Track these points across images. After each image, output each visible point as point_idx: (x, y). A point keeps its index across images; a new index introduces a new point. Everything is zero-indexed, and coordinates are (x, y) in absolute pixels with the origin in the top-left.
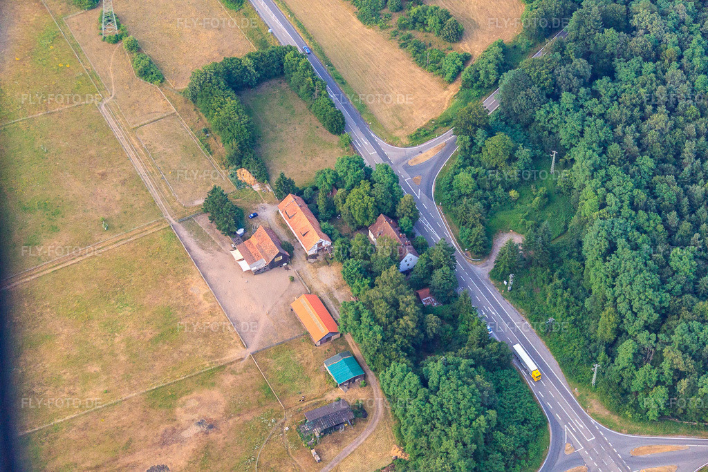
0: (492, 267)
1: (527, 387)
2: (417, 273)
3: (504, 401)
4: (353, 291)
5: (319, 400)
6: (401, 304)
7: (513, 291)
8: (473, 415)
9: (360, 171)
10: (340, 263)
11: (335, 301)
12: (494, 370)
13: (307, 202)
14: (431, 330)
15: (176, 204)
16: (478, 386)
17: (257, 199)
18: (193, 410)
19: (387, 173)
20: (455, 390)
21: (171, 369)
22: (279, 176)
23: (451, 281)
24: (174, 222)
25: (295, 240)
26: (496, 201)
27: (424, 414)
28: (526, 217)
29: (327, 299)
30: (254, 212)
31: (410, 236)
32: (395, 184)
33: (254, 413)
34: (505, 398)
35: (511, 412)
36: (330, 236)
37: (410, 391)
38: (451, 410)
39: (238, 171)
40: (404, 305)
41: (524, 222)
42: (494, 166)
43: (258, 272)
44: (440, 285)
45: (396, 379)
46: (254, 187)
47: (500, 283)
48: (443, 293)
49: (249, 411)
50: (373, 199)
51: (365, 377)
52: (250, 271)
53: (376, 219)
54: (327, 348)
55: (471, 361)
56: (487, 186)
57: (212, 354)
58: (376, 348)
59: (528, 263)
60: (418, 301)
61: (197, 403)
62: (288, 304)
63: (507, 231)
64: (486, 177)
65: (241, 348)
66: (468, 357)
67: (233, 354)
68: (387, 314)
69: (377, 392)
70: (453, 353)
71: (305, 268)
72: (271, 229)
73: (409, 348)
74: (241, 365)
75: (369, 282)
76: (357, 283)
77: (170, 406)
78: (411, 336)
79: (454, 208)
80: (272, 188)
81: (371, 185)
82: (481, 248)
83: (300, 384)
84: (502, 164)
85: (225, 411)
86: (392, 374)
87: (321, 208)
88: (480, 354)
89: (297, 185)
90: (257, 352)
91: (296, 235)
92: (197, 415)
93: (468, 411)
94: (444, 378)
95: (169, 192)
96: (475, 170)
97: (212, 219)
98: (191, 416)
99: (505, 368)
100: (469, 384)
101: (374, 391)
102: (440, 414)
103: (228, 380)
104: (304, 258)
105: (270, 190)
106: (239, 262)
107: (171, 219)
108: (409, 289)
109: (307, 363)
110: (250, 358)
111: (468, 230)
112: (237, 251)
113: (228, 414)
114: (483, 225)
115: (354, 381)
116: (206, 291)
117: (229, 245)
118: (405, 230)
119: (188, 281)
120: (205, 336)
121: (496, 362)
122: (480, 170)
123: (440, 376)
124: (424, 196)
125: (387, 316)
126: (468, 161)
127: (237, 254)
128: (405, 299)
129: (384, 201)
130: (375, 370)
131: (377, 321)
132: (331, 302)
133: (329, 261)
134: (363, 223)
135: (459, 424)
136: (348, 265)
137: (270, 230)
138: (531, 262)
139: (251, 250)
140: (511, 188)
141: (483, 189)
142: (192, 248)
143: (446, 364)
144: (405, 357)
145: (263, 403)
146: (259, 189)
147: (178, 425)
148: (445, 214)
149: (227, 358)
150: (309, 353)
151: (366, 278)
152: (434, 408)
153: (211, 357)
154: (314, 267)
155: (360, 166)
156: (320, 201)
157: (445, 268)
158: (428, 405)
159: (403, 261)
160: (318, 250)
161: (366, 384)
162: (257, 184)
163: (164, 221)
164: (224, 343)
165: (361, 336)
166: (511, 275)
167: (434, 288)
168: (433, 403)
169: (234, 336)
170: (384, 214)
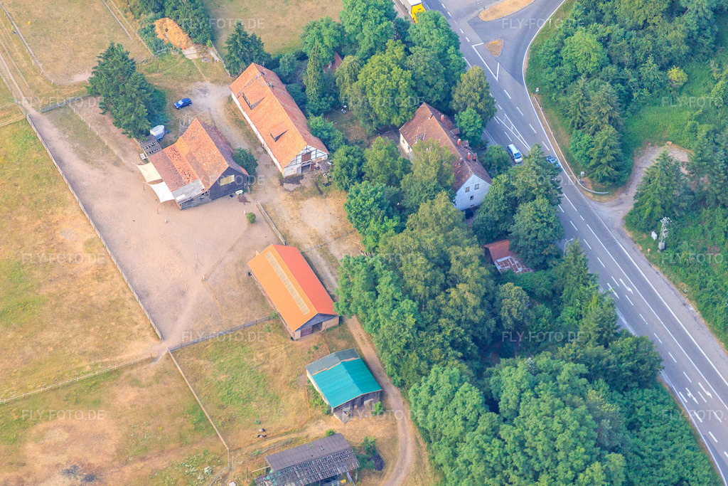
0: (630, 207)
1: (687, 422)
2: (487, 210)
3: (643, 445)
4: (365, 242)
5: (294, 436)
6: (453, 261)
7: (669, 250)
8: (580, 462)
9: (385, 24)
10: (344, 193)
11: (332, 260)
12: (626, 389)
13: (284, 80)
14: (509, 312)
15: (39, 79)
16: (590, 410)
17: (191, 73)
18: (57, 448)
19: (438, 27)
20: (547, 415)
21: (19, 374)
22: (233, 31)
23: (548, 224)
24: (33, 112)
25: (260, 150)
26: (642, 87)
27: (488, 458)
28: (698, 118)
29: (316, 256)
30: (184, 97)
31: (477, 145)
32: (452, 47)
33: (173, 457)
34: (644, 440)
35: (653, 466)
36: (327, 143)
37: (465, 419)
38: (539, 452)
39: (157, 23)
40: (459, 264)
41: (694, 126)
42: (641, 23)
43: (188, 204)
44: (529, 233)
45: (439, 397)
46: (186, 52)
47: (645, 236)
48: (534, 248)
49: (161, 453)
50: (408, 74)
51: (382, 395)
52: (172, 203)
53: (414, 113)
54: (312, 345)
55: (582, 368)
56: (626, 57)
57: (98, 350)
58: (404, 340)
59: (699, 201)
60: (487, 259)
61: (66, 435)
62: (242, 263)
63: (662, 142)
64: (624, 42)
65: (153, 340)
66: (576, 361)
67: (137, 349)
68: (426, 280)
69: (403, 425)
70: (549, 353)
71: (276, 200)
72: (215, 128)
73: (465, 344)
74: (151, 370)
75: (395, 224)
76: (373, 226)
77: (15, 440)
78: (471, 322)
79: (562, 99)
80: (220, 54)
81: (406, 50)
82: (610, 169)
83: (259, 407)
84: (656, 20)
85: (118, 451)
86: (432, 387)
87: (311, 91)
88: (599, 358)
89: (267, 49)
90: (182, 347)
91: (262, 140)
92: (65, 457)
93: (572, 454)
94: (528, 394)
95: (27, 58)
96: (604, 30)
97: (105, 108)
98: (53, 459)
99: (647, 387)
100: (574, 407)
101: (399, 424)
102: (518, 459)
103: (126, 396)
104: (276, 181)
105: (216, 58)
106: (154, 187)
107: (29, 107)
108: (468, 236)
109: (275, 371)
110: (168, 357)
111: (586, 136)
112: (150, 166)
113: (122, 457)
114: (617, 127)
115: (362, 403)
116: (89, 237)
117: (136, 155)
118: (468, 134)
119: (56, 218)
120: (85, 316)
121: (629, 373)
122: (616, 30)
123: (522, 392)
124: (507, 77)
125: (427, 283)
126: (592, 13)
127: (150, 172)
128: (462, 253)
129: (430, 79)
130: (402, 385)
131: (408, 292)
132: (323, 262)
133: (322, 188)
134: (390, 121)
135: (554, 478)
136: (358, 192)
137: (213, 130)
138: (704, 199)
139: (176, 164)
140: (671, 64)
141: (619, 64)
142: (66, 160)
143: (535, 371)
144: (457, 358)
145: (190, 439)
146: (196, 56)
147: (28, 475)
148: (545, 109)
149: (125, 356)
150: (279, 352)
151: (390, 217)
152: (508, 448)
153: (95, 354)
154: (295, 198)
155: (386, 15)
156: (310, 77)
157: (540, 201)
158: (496, 442)
159: (462, 190)
160: (303, 168)
161: (384, 409)
162: (192, 48)
163: (15, 109)
164: (120, 331)
165: (376, 321)
166: (665, 220)
167: (518, 237)
168: (507, 439)
169: (138, 318)
170: (428, 103)
